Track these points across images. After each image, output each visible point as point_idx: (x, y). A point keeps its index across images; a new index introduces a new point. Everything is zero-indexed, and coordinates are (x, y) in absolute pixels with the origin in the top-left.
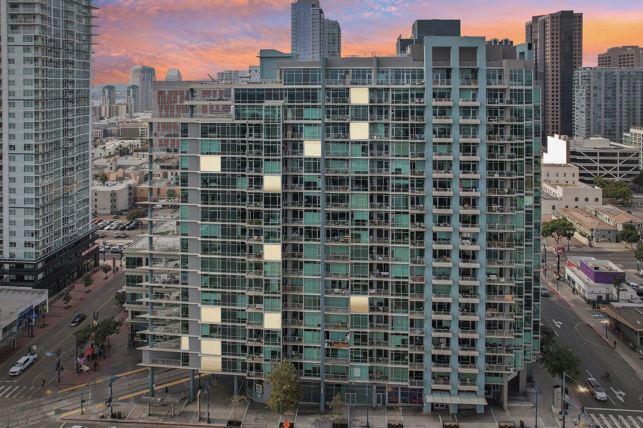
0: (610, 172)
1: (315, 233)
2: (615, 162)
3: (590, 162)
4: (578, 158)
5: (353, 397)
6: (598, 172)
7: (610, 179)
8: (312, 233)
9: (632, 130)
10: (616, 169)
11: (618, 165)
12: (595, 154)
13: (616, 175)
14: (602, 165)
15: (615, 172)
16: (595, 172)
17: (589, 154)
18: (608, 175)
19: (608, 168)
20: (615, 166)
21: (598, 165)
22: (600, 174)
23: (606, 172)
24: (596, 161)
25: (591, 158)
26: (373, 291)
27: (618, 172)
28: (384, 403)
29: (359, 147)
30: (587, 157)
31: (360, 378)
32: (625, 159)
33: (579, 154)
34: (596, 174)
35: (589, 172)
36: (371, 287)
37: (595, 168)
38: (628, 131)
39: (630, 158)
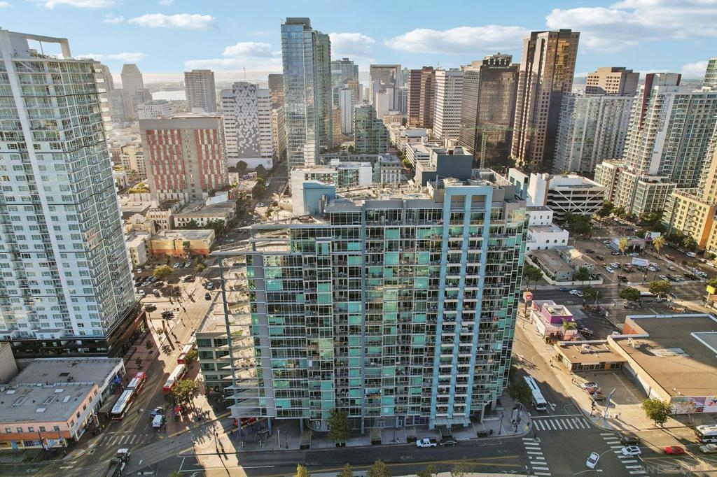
0: (579, 207)
1: (357, 329)
2: (584, 199)
3: (564, 199)
4: (555, 196)
5: (383, 423)
6: (570, 207)
7: (578, 213)
8: (355, 330)
9: (604, 164)
10: (584, 205)
11: (587, 201)
12: (568, 192)
13: (583, 210)
14: (573, 202)
15: (583, 207)
16: (566, 207)
17: (564, 192)
18: (577, 210)
19: (578, 204)
20: (583, 202)
21: (570, 201)
22: (571, 210)
23: (576, 207)
24: (569, 198)
25: (565, 196)
26: (399, 363)
27: (586, 207)
28: (403, 425)
29: (391, 270)
30: (562, 195)
31: (388, 413)
32: (593, 196)
33: (556, 193)
34: (567, 210)
35: (562, 208)
36: (397, 361)
37: (567, 204)
38: (600, 163)
39: (597, 195)
